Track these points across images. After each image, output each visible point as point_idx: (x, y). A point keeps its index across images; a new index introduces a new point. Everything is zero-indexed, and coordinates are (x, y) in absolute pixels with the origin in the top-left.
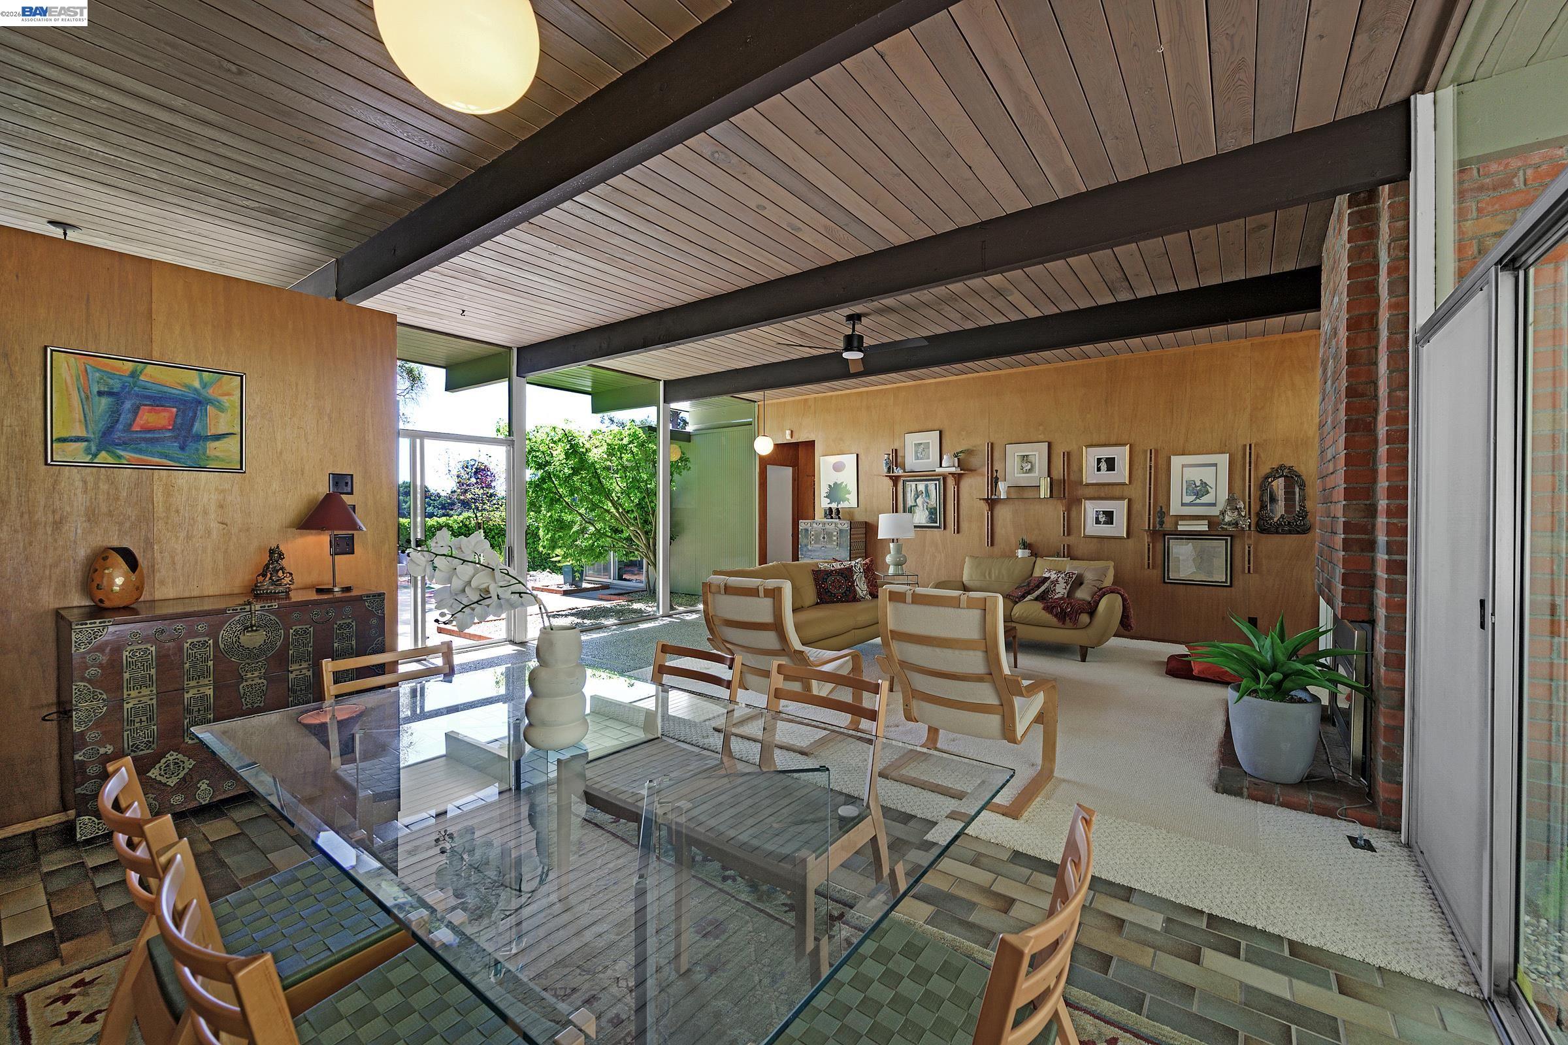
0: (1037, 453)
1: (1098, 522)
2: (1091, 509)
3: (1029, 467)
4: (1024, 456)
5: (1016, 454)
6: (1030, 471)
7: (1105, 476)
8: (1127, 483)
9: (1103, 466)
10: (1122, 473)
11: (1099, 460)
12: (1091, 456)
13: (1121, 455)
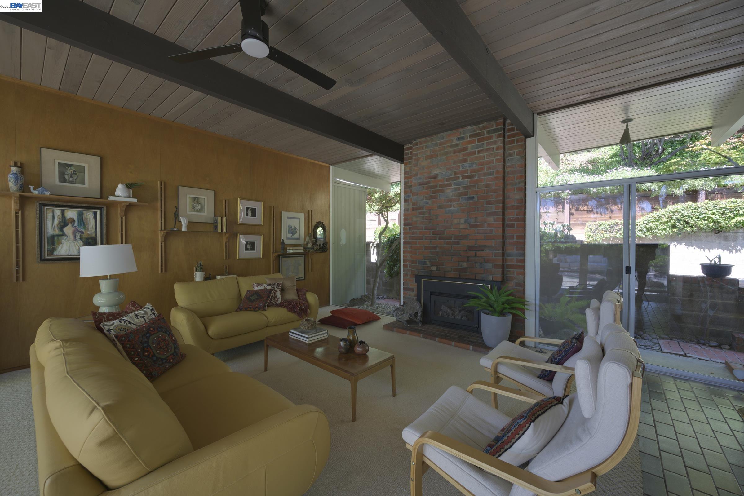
0: (206, 198)
1: (247, 249)
2: (242, 240)
3: (199, 207)
4: (195, 198)
5: (188, 196)
6: (201, 210)
7: (251, 220)
8: (262, 224)
9: (250, 213)
10: (259, 219)
11: (247, 209)
12: (241, 206)
13: (260, 207)
